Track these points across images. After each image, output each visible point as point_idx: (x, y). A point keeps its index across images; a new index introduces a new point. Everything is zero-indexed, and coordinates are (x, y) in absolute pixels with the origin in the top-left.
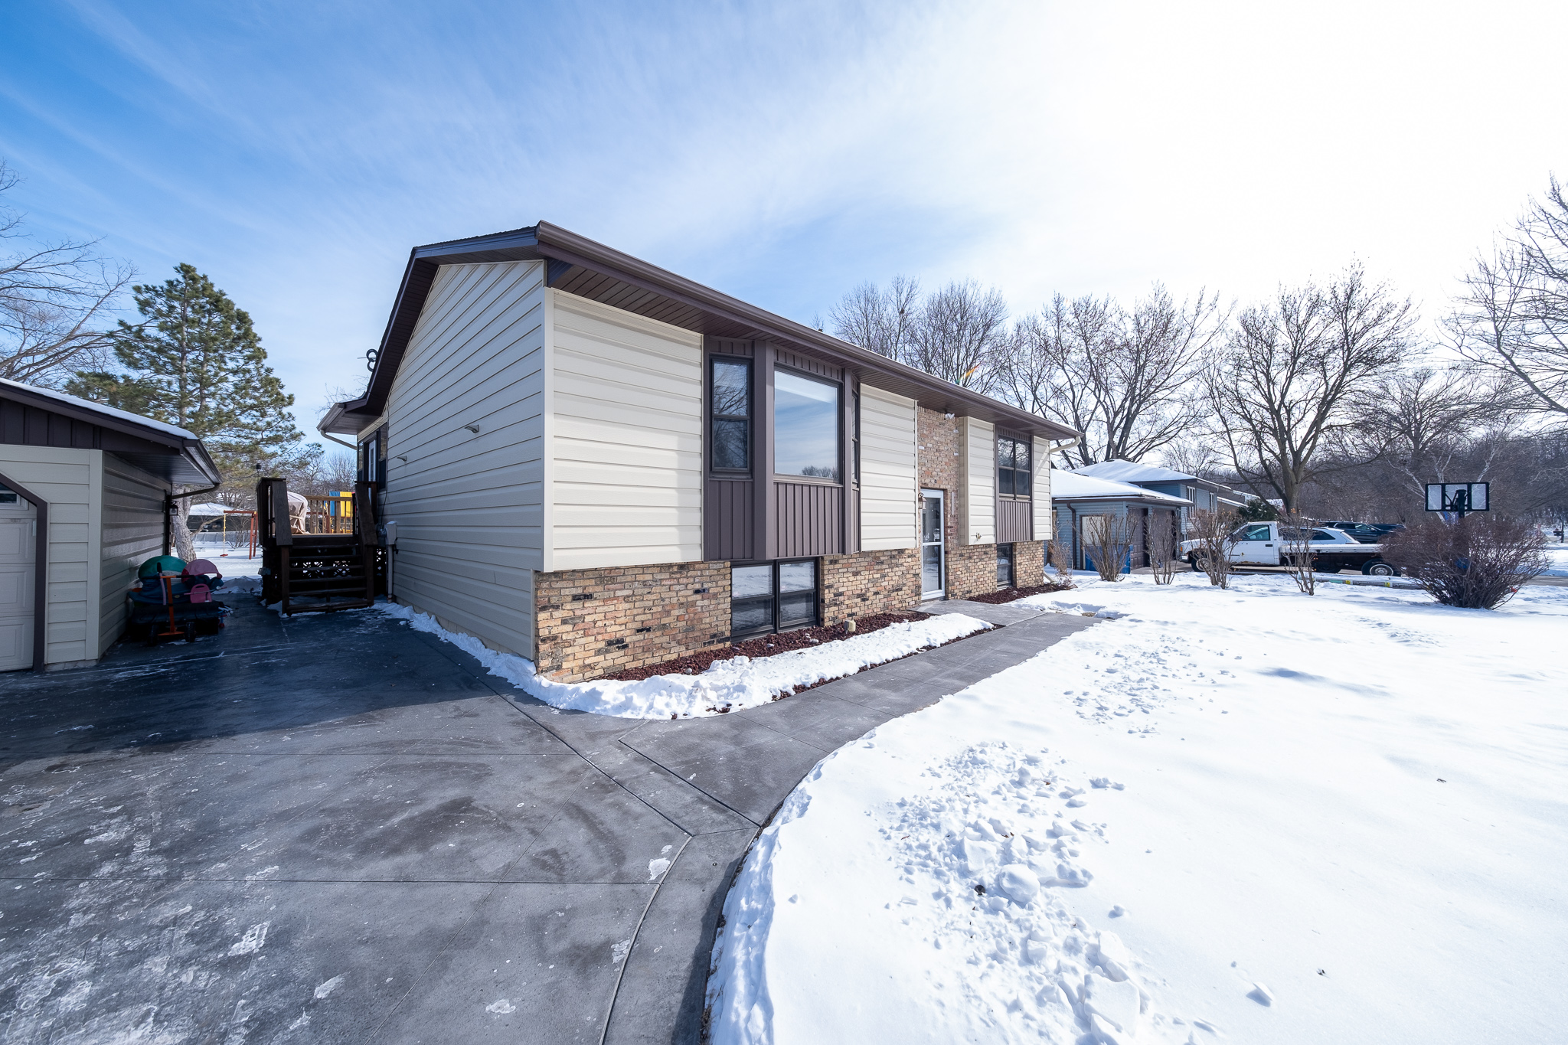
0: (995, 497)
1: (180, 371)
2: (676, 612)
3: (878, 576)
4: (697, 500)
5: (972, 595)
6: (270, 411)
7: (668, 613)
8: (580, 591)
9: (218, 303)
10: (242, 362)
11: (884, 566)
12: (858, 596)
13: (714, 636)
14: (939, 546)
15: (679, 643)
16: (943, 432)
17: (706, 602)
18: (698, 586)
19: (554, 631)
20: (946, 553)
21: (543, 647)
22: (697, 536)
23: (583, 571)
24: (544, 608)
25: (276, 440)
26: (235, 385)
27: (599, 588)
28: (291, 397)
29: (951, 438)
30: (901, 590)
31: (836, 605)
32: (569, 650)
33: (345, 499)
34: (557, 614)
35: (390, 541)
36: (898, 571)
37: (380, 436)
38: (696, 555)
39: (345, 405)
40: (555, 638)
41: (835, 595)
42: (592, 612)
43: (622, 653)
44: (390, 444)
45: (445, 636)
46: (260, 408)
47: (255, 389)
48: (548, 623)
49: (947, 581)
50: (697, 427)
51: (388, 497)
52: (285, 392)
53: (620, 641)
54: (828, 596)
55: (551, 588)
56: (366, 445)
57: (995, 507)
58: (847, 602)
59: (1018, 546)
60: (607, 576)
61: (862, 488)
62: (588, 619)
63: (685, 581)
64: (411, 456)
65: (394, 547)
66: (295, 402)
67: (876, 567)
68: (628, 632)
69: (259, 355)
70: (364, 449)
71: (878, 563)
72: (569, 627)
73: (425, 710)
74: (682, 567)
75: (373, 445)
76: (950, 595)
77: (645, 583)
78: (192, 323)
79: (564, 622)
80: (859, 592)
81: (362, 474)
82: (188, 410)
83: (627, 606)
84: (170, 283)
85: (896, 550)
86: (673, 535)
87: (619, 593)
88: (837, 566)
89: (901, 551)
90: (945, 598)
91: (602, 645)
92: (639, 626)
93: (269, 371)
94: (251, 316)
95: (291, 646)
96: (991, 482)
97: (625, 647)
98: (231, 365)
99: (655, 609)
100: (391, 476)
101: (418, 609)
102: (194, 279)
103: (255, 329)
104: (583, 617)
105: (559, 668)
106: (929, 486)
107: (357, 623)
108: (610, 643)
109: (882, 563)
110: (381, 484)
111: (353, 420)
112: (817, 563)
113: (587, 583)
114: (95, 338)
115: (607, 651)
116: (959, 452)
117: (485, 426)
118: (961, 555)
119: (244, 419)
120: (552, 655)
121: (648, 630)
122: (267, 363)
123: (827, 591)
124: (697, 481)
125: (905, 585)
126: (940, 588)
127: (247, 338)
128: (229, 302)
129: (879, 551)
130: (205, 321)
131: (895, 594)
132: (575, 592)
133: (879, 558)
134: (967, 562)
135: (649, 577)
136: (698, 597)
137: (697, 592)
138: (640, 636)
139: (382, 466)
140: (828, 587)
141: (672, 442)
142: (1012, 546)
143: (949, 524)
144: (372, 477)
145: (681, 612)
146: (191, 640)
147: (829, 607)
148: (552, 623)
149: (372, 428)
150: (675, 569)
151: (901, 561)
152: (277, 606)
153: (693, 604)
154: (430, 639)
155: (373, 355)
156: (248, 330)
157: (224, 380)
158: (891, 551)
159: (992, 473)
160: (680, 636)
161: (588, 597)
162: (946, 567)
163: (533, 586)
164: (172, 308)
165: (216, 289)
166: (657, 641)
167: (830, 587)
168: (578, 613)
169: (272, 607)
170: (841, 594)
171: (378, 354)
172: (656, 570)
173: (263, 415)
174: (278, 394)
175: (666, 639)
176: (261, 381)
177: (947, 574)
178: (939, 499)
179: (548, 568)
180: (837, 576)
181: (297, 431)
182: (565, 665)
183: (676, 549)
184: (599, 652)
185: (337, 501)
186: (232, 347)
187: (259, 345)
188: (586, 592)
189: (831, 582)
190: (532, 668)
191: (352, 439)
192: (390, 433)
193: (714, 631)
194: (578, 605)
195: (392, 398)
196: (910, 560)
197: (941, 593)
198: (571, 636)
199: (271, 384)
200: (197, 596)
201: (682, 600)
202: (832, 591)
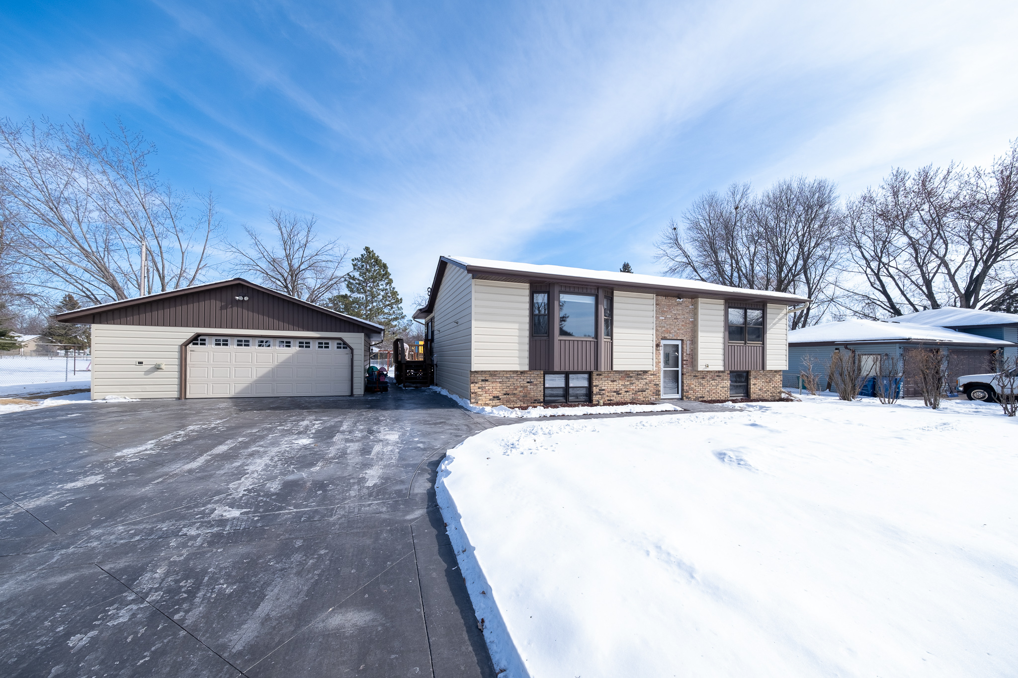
0: (724, 344)
1: (365, 292)
2: (519, 389)
3: (629, 383)
4: (527, 347)
5: (704, 399)
6: (394, 306)
7: (516, 389)
8: (484, 378)
9: (377, 261)
10: (385, 286)
11: (632, 379)
12: (615, 392)
13: (536, 400)
14: (678, 371)
15: (521, 401)
16: (680, 308)
17: (532, 387)
18: (528, 380)
19: (476, 391)
20: (682, 374)
21: (472, 395)
22: (527, 361)
23: (485, 372)
24: (472, 383)
25: (396, 319)
26: (383, 296)
27: (490, 378)
28: (401, 299)
29: (688, 311)
30: (645, 391)
31: (600, 394)
32: (480, 398)
33: (421, 345)
34: (476, 385)
35: (435, 363)
36: (644, 382)
37: (432, 320)
38: (526, 368)
39: (420, 310)
40: (476, 393)
41: (600, 390)
42: (488, 386)
43: (498, 401)
44: (435, 324)
45: (450, 396)
46: (391, 305)
47: (389, 297)
48: (474, 388)
49: (682, 390)
50: (527, 320)
51: (435, 345)
52: (399, 297)
53: (498, 397)
54: (595, 390)
55: (475, 376)
56: (428, 324)
57: (724, 349)
58: (607, 394)
59: (753, 373)
60: (493, 374)
61: (614, 341)
62: (486, 388)
63: (523, 378)
64: (441, 330)
65: (436, 364)
66: (403, 301)
67: (627, 379)
68: (500, 394)
69: (390, 282)
70: (427, 325)
71: (628, 377)
72: (481, 390)
73: (440, 410)
74: (522, 372)
75: (430, 324)
76: (684, 398)
77: (507, 377)
78: (369, 271)
79: (479, 388)
80: (615, 390)
81: (427, 335)
82: (368, 308)
83: (500, 385)
84: (362, 255)
85: (641, 371)
86: (517, 360)
87: (497, 380)
88: (601, 377)
89: (645, 372)
90: (682, 399)
91: (492, 397)
92: (505, 393)
93: (394, 288)
94: (388, 265)
95: (407, 396)
96: (721, 335)
97: (500, 399)
98: (381, 287)
99: (511, 387)
100: (435, 337)
101: (443, 388)
102: (370, 253)
103: (389, 270)
104: (485, 387)
105: (477, 403)
106: (668, 338)
107: (425, 391)
108: (494, 397)
109: (631, 377)
110: (432, 340)
111: (423, 315)
112: (590, 374)
113: (486, 376)
114: (338, 279)
115: (493, 400)
116: (694, 318)
117: (460, 322)
118: (695, 376)
119: (386, 311)
120: (475, 398)
121: (508, 394)
122: (393, 285)
123: (594, 388)
124: (527, 340)
125: (648, 389)
126: (678, 393)
127: (387, 275)
128: (381, 260)
129: (630, 371)
130: (373, 269)
131: (641, 393)
132: (482, 378)
133: (629, 374)
134: (700, 380)
135: (509, 375)
136: (529, 384)
137: (528, 382)
138: (505, 396)
139: (433, 332)
140: (595, 386)
141: (516, 326)
142: (748, 373)
143: (685, 359)
144: (430, 338)
145: (521, 389)
146: (382, 392)
147: (596, 395)
148: (475, 388)
149: (429, 318)
150: (519, 373)
151: (645, 377)
152: (401, 386)
153: (527, 387)
154: (446, 397)
155: (429, 290)
156: (387, 271)
157: (379, 294)
158: (638, 371)
159: (722, 329)
160: (521, 398)
161: (487, 380)
162: (682, 382)
163: (469, 376)
164: (363, 266)
165: (376, 255)
166: (512, 399)
167: (596, 386)
168: (483, 386)
169: (400, 386)
170: (603, 390)
171: (431, 289)
172: (511, 373)
173: (392, 308)
174: (397, 298)
175: (515, 399)
176: (391, 293)
177: (682, 386)
178: (678, 345)
179: (473, 370)
180: (601, 382)
181: (404, 314)
182: (479, 402)
183: (518, 365)
184: (490, 400)
185: (418, 346)
186: (381, 280)
187: (390, 277)
188: (486, 379)
189: (597, 384)
190: (469, 402)
191: (423, 321)
192: (435, 320)
193: (535, 398)
194: (483, 383)
195: (436, 306)
196: (652, 376)
197: (678, 396)
198: (481, 393)
199: (395, 293)
200: (382, 379)
201: (522, 385)
202: (598, 388)
